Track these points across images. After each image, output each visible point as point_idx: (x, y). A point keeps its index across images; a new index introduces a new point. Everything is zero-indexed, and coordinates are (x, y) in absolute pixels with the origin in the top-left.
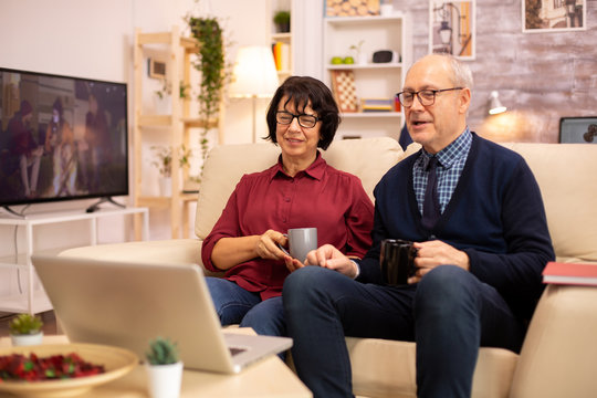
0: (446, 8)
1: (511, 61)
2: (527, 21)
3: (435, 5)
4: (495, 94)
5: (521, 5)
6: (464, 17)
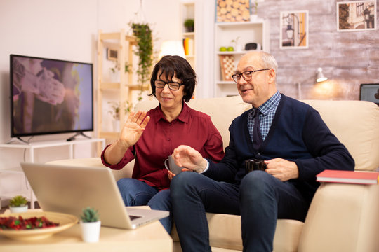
0: (290, 17)
1: (330, 49)
2: (340, 24)
3: (283, 14)
4: (320, 70)
5: (336, 15)
6: (302, 22)
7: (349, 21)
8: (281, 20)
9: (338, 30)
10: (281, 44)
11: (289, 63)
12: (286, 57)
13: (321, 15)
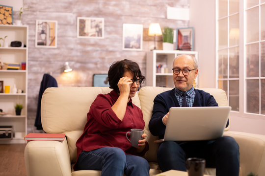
0: (44, 24)
1: (72, 49)
2: (80, 33)
3: (39, 22)
4: (67, 63)
5: (76, 26)
6: (52, 29)
7: (86, 31)
8: (37, 26)
9: (79, 37)
10: (36, 44)
11: (42, 57)
12: (40, 53)
13: (66, 25)
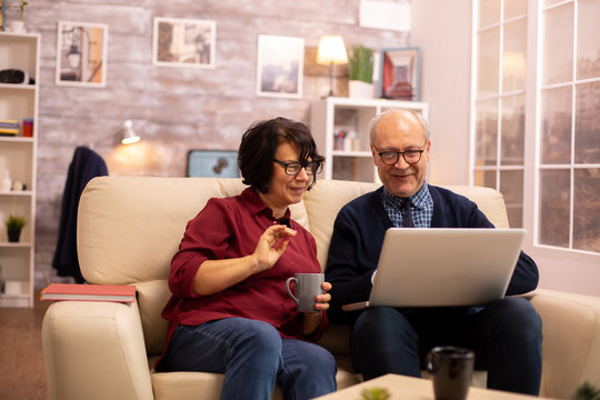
0: (76, 31)
1: (140, 91)
2: (159, 53)
3: (64, 27)
4: (128, 124)
5: (152, 37)
6: (95, 43)
7: (174, 49)
8: (60, 35)
9: (156, 63)
10: (58, 76)
11: (70, 109)
12: (67, 98)
13: (127, 34)
